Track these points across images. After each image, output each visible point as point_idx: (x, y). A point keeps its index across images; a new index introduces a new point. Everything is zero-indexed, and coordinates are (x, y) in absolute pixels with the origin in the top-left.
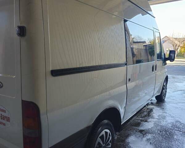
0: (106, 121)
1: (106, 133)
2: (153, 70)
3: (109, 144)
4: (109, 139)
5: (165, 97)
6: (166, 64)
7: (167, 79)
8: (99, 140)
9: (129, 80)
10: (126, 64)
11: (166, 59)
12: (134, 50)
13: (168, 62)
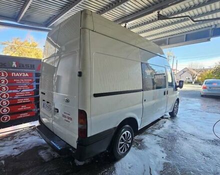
0: (128, 126)
1: (127, 133)
2: (165, 94)
3: (129, 141)
4: (129, 137)
5: (177, 113)
6: (177, 90)
7: (178, 100)
8: (122, 137)
9: (145, 100)
10: (142, 90)
11: (176, 87)
12: (155, 80)
13: (178, 88)
